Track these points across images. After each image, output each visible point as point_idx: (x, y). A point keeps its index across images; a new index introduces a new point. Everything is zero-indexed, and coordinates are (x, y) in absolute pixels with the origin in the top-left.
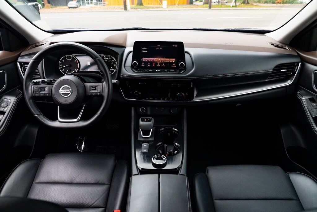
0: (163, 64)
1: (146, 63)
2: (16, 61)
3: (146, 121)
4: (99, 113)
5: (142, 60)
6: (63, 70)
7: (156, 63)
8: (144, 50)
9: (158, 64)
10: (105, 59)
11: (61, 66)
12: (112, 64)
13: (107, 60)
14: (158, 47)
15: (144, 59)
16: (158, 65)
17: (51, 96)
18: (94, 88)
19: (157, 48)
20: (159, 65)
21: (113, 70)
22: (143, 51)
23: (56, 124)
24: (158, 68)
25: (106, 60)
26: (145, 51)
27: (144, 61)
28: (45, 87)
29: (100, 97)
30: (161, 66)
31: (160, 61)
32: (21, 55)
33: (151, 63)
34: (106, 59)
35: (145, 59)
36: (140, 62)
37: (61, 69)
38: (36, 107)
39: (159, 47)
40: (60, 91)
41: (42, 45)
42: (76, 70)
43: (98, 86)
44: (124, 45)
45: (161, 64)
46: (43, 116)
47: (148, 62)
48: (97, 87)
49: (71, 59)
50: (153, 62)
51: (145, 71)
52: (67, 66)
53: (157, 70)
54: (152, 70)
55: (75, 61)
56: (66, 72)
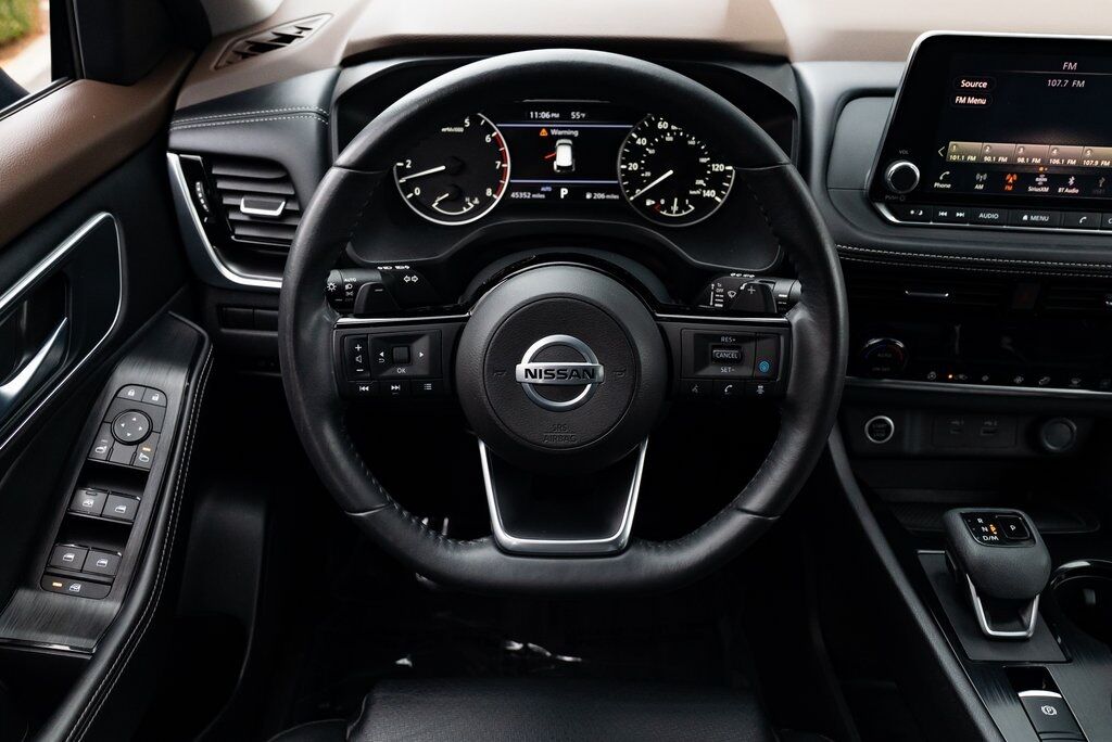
0: (1071, 181)
1: (965, 170)
2: (163, 146)
5: (945, 152)
6: (417, 191)
7: (1027, 175)
8: (971, 95)
9: (1041, 180)
10: (664, 132)
12: (703, 160)
13: (677, 138)
14: (1063, 78)
15: (954, 146)
16: (1036, 185)
18: (733, 354)
19: (1053, 83)
20: (1045, 184)
21: (710, 193)
22: (961, 100)
24: (1038, 204)
25: (669, 138)
26: (972, 100)
27: (954, 158)
30: (1053, 189)
31: (1057, 162)
32: (179, 106)
33: (996, 172)
34: (672, 132)
35: (961, 150)
36: (933, 164)
39: (1071, 77)
40: (521, 369)
41: (288, 39)
42: (489, 192)
45: (1057, 177)
47: (980, 166)
49: (462, 125)
50: (1012, 167)
51: (951, 218)
52: (443, 168)
53: (1025, 218)
54: (995, 216)
55: (488, 139)
56: (434, 206)
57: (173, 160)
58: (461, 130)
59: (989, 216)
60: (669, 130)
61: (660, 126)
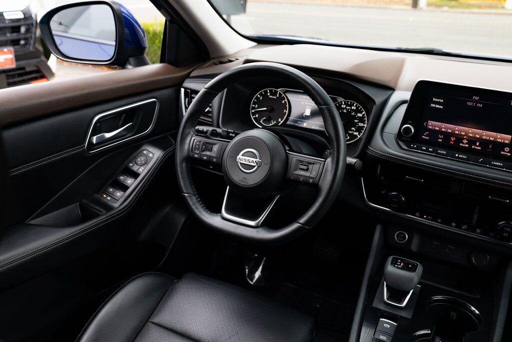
0: (478, 144)
1: (434, 133)
2: (180, 85)
3: (402, 268)
4: (302, 220)
5: (427, 124)
6: (257, 116)
7: (459, 138)
8: (437, 104)
9: (465, 141)
10: (344, 108)
11: (253, 108)
12: (356, 121)
13: (348, 111)
14: (473, 102)
15: (430, 122)
16: (463, 143)
17: (220, 163)
18: (305, 167)
19: (469, 104)
20: (467, 144)
21: (355, 133)
22: (433, 105)
23: (215, 220)
24: (463, 150)
25: (345, 111)
26: (437, 106)
27: (430, 127)
28: (216, 144)
29: (314, 188)
30: (470, 146)
31: (472, 135)
32: (192, 75)
33: (447, 135)
35: (433, 124)
36: (421, 128)
37: (254, 114)
38: (190, 178)
39: (475, 102)
40: (238, 157)
41: (231, 61)
42: (280, 120)
43: (313, 164)
44: (391, 85)
45: (472, 141)
46: (197, 198)
47: (440, 132)
48: (310, 166)
49: (276, 96)
50: (453, 134)
51: (427, 150)
52: (266, 109)
53: (457, 155)
54: (445, 152)
55: (283, 102)
56: (261, 121)
57: (183, 90)
58: (275, 97)
59: (442, 152)
60: (346, 108)
61: (343, 106)
